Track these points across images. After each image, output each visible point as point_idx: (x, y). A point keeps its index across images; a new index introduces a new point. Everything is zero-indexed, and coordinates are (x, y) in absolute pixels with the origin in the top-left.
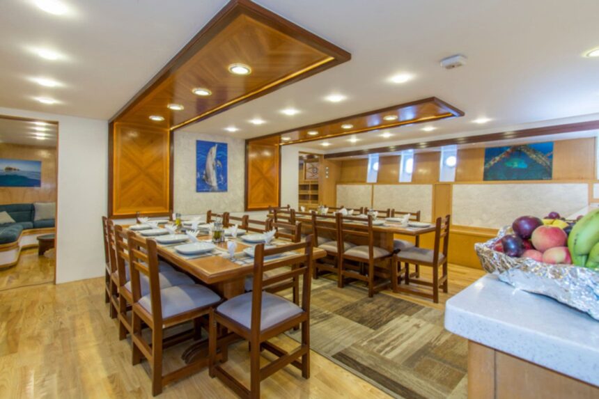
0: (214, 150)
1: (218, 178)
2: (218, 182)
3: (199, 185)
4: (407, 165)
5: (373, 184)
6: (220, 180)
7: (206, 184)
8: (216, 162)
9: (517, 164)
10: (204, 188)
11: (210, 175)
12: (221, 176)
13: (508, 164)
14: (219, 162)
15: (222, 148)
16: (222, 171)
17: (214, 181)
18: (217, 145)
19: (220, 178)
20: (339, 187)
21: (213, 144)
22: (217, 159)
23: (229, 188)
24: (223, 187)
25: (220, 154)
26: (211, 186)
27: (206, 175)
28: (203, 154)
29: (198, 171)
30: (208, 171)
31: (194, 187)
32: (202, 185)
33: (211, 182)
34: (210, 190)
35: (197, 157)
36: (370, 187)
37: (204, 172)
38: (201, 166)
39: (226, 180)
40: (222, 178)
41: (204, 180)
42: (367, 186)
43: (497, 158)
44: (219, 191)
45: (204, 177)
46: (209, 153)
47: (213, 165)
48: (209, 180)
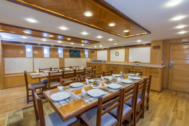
4: (46, 51)
9: (75, 54)
13: (74, 54)
43: (72, 52)
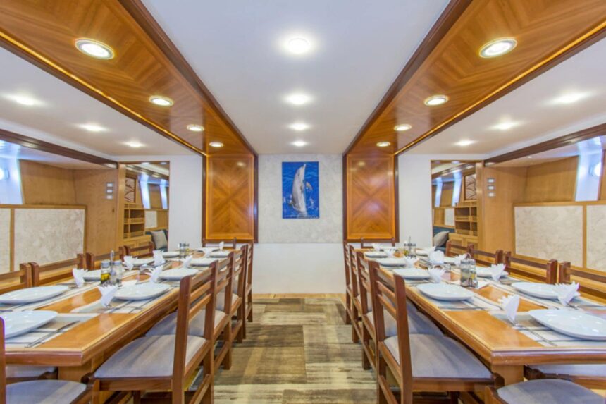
0: (302, 171)
1: (308, 203)
2: (307, 207)
3: (285, 211)
5: (584, 204)
6: (310, 205)
7: (294, 210)
8: (305, 184)
10: (291, 214)
11: (297, 198)
12: (311, 200)
14: (308, 184)
15: (313, 167)
16: (312, 194)
17: (302, 206)
18: (305, 165)
19: (310, 202)
20: (519, 211)
21: (301, 164)
22: (305, 181)
23: (321, 214)
24: (313, 212)
25: (310, 175)
26: (300, 212)
27: (293, 199)
28: (290, 177)
29: (284, 195)
30: (295, 196)
31: (280, 213)
32: (289, 211)
33: (299, 207)
34: (298, 216)
35: (283, 180)
36: (580, 209)
37: (291, 197)
38: (287, 189)
39: (317, 204)
40: (312, 203)
41: (290, 205)
42: (572, 208)
44: (307, 218)
45: (291, 201)
46: (297, 175)
47: (301, 188)
48: (296, 205)
